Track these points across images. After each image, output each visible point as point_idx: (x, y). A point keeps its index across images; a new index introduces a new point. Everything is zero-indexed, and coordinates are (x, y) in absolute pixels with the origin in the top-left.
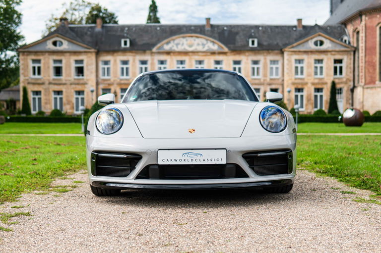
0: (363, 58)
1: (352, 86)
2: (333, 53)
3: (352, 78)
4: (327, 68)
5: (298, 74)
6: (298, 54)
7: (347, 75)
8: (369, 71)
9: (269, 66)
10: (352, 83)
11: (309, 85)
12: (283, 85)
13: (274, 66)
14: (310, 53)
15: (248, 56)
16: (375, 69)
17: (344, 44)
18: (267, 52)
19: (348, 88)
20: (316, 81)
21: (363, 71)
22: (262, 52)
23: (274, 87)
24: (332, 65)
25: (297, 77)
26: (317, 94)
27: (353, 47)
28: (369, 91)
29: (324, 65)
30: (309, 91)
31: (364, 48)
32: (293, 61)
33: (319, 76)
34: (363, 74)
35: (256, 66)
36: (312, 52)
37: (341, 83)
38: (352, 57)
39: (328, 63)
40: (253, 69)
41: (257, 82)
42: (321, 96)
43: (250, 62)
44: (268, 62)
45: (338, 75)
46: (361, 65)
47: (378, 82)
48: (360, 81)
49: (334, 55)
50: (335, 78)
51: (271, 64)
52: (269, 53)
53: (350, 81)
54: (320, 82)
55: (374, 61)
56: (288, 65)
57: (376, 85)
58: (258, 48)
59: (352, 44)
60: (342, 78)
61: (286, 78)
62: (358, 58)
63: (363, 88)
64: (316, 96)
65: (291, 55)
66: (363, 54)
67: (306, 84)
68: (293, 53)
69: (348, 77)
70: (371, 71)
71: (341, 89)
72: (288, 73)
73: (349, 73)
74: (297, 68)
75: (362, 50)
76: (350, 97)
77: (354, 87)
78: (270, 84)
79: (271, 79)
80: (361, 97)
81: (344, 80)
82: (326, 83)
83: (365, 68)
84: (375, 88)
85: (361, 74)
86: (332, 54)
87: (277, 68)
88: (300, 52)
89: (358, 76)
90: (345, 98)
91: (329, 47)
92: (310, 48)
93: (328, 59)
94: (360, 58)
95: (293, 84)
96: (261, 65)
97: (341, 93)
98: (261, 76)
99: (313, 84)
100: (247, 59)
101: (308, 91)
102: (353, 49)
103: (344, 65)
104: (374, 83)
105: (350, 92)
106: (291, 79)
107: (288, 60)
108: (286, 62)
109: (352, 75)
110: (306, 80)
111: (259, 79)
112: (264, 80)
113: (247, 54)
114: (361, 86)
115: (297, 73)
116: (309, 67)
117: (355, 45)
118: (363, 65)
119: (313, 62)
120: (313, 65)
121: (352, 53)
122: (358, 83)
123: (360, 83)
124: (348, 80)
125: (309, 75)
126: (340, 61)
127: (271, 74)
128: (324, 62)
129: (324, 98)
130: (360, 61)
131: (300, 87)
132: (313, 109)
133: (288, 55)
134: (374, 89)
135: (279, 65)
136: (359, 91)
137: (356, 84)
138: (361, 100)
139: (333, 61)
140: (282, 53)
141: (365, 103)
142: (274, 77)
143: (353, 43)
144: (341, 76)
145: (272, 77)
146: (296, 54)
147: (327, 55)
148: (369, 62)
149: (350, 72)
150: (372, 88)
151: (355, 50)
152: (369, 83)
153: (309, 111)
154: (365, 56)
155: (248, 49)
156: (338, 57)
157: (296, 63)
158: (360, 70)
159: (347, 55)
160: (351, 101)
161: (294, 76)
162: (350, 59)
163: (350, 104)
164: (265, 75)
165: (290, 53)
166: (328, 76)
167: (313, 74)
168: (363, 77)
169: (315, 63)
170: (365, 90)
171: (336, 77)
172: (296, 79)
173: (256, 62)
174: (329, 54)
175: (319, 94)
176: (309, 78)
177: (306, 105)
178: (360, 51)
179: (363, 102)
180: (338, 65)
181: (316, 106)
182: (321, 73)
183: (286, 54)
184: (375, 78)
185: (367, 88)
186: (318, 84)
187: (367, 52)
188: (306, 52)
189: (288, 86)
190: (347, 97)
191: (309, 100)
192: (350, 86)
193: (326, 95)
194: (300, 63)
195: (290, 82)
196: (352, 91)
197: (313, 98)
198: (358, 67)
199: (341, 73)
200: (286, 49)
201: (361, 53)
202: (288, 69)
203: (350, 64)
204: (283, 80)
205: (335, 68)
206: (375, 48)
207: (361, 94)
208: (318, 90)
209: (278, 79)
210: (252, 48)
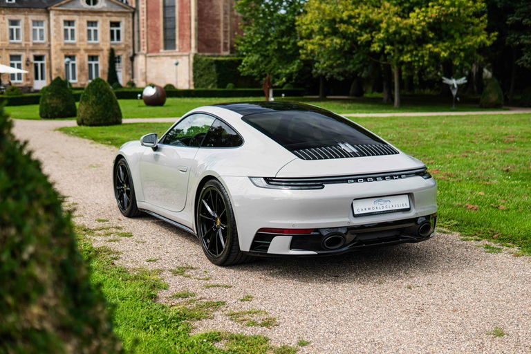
0: (145, 21)
1: (131, 55)
2: (109, 14)
3: (131, 45)
4: (102, 32)
5: (67, 39)
6: (68, 15)
7: (126, 41)
8: (152, 38)
9: (31, 27)
10: (131, 50)
11: (82, 52)
12: (49, 51)
13: (38, 28)
14: (81, 13)
15: (4, 14)
16: (158, 35)
17: (121, 4)
18: (28, 9)
19: (127, 55)
20: (90, 47)
21: (145, 36)
22: (22, 9)
23: (38, 53)
24: (108, 28)
25: (67, 41)
26: (91, 62)
27: (131, 7)
28: (152, 60)
29: (98, 28)
30: (82, 59)
31: (145, 10)
32: (62, 23)
33: (93, 41)
34: (145, 40)
35: (14, 28)
36: (84, 12)
37: (120, 50)
38: (131, 19)
39: (103, 27)
40: (12, 30)
41: (17, 46)
42: (97, 65)
43: (7, 22)
44: (30, 22)
45: (115, 41)
46: (142, 29)
47: (162, 50)
48: (142, 48)
49: (110, 16)
50: (111, 44)
51: (34, 25)
52: (32, 12)
53: (129, 47)
54: (94, 48)
55: (157, 26)
56: (55, 26)
57: (159, 54)
58: (17, 5)
59: (130, 4)
60: (119, 44)
61: (53, 43)
62: (138, 20)
63: (146, 57)
64: (90, 65)
65: (59, 14)
66: (145, 17)
67: (79, 50)
68: (61, 13)
69: (128, 43)
70: (154, 37)
71: (119, 57)
72: (55, 37)
73: (127, 39)
74: (66, 30)
75: (143, 12)
76: (130, 66)
77: (134, 55)
78: (33, 50)
79: (34, 44)
80: (143, 67)
81: (123, 46)
82: (102, 50)
83: (147, 33)
84: (159, 56)
85: (142, 40)
86: (107, 16)
87: (41, 30)
88: (69, 11)
89: (139, 42)
90: (124, 68)
91: (104, 7)
92: (82, 6)
93: (103, 21)
94: (141, 21)
95: (63, 50)
96: (21, 27)
97: (119, 62)
98: (21, 40)
99: (86, 50)
100: (4, 19)
101: (80, 59)
102: (132, 10)
103: (122, 28)
104: (158, 51)
105: (129, 61)
106: (60, 44)
107: (55, 20)
108: (52, 23)
109: (131, 40)
110: (78, 46)
111: (20, 44)
112: (26, 45)
113: (3, 12)
114: (142, 54)
115: (66, 37)
116: (81, 30)
117: (134, 6)
118: (145, 29)
119: (85, 23)
120: (86, 28)
121: (131, 15)
122: (139, 50)
123: (142, 51)
124: (127, 46)
125: (81, 40)
126: (117, 24)
127: (35, 37)
128: (99, 24)
129: (100, 68)
130: (141, 25)
131: (71, 54)
132: (87, 80)
133: (55, 15)
134: (158, 58)
135: (45, 27)
136: (140, 60)
137: (136, 52)
138: (144, 71)
139: (108, 23)
140: (47, 12)
141: (148, 74)
142: (38, 41)
143: (132, 3)
144: (118, 42)
145: (35, 41)
146: (65, 14)
147: (102, 16)
148: (151, 26)
149: (129, 38)
150: (156, 56)
151: (135, 12)
152: (152, 51)
153: (83, 83)
154: (147, 19)
155: (6, 6)
156: (115, 19)
157: (65, 25)
158: (141, 36)
159: (125, 16)
160: (130, 72)
161: (63, 41)
162: (129, 22)
163: (129, 74)
164: (27, 39)
165: (58, 12)
166: (103, 42)
167: (86, 38)
168: (145, 44)
169: (88, 26)
170: (148, 59)
171: (112, 42)
172: (66, 44)
173: (14, 23)
174: (104, 14)
175: (93, 63)
176: (82, 43)
177: (79, 76)
178: (141, 13)
179: (146, 73)
180: (115, 29)
181: (90, 77)
182: (96, 38)
183: (52, 14)
184: (159, 45)
185: (150, 57)
186: (92, 50)
187: (149, 15)
188: (77, 12)
189: (56, 53)
190: (127, 67)
191: (81, 70)
192: (129, 53)
193: (103, 64)
194: (69, 25)
195: (59, 47)
196: (132, 59)
197: (87, 68)
198: (139, 31)
199: (118, 38)
200: (53, 8)
201: (142, 16)
202: (55, 32)
203: (129, 27)
204: (50, 46)
205: (112, 32)
206: (158, 10)
207: (144, 63)
208: (92, 58)
209: (43, 44)
210: (8, 4)
